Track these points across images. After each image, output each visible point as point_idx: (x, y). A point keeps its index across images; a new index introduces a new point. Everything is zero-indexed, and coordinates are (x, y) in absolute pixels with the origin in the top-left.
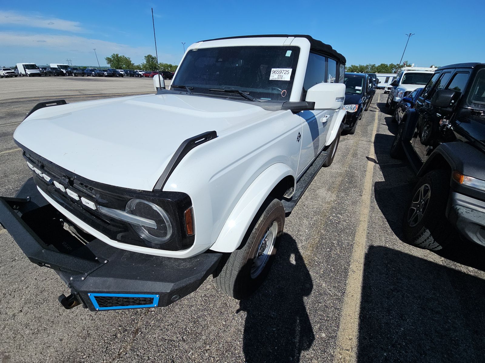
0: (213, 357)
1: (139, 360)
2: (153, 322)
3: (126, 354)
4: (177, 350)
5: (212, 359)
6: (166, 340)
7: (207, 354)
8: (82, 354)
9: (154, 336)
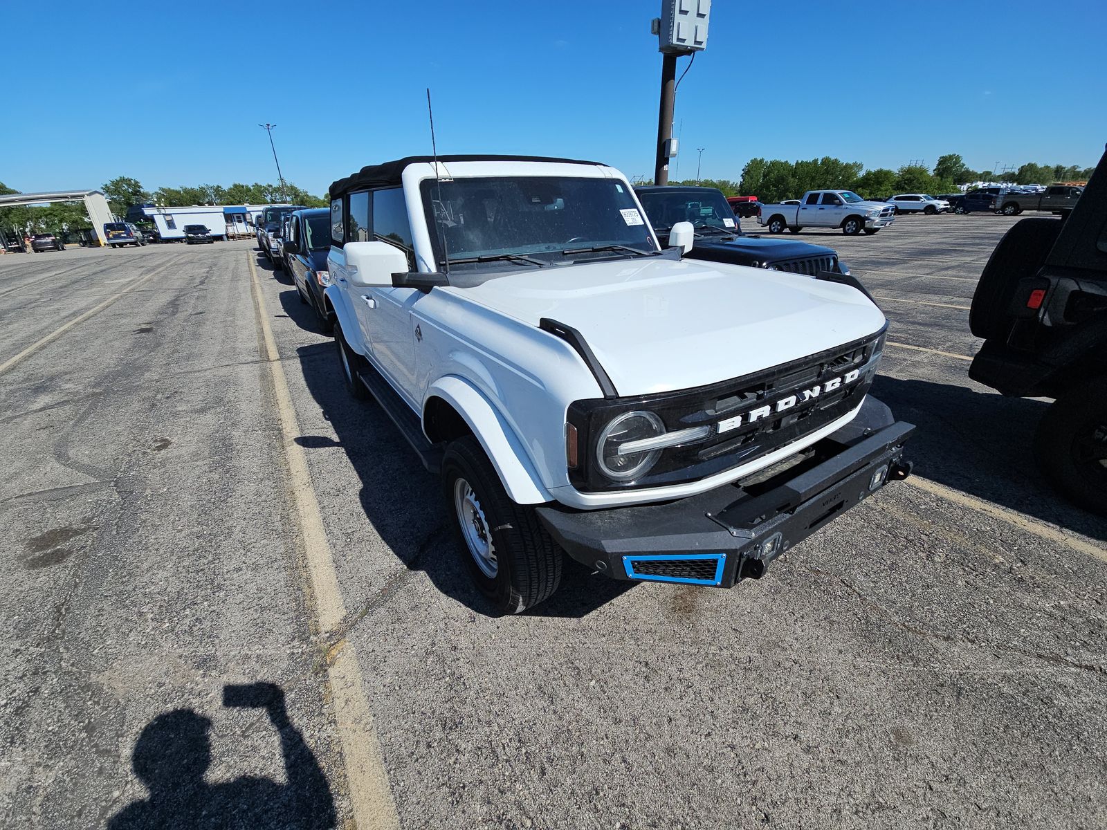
2: (801, 557)
4: (835, 538)
6: (824, 546)
9: (820, 556)
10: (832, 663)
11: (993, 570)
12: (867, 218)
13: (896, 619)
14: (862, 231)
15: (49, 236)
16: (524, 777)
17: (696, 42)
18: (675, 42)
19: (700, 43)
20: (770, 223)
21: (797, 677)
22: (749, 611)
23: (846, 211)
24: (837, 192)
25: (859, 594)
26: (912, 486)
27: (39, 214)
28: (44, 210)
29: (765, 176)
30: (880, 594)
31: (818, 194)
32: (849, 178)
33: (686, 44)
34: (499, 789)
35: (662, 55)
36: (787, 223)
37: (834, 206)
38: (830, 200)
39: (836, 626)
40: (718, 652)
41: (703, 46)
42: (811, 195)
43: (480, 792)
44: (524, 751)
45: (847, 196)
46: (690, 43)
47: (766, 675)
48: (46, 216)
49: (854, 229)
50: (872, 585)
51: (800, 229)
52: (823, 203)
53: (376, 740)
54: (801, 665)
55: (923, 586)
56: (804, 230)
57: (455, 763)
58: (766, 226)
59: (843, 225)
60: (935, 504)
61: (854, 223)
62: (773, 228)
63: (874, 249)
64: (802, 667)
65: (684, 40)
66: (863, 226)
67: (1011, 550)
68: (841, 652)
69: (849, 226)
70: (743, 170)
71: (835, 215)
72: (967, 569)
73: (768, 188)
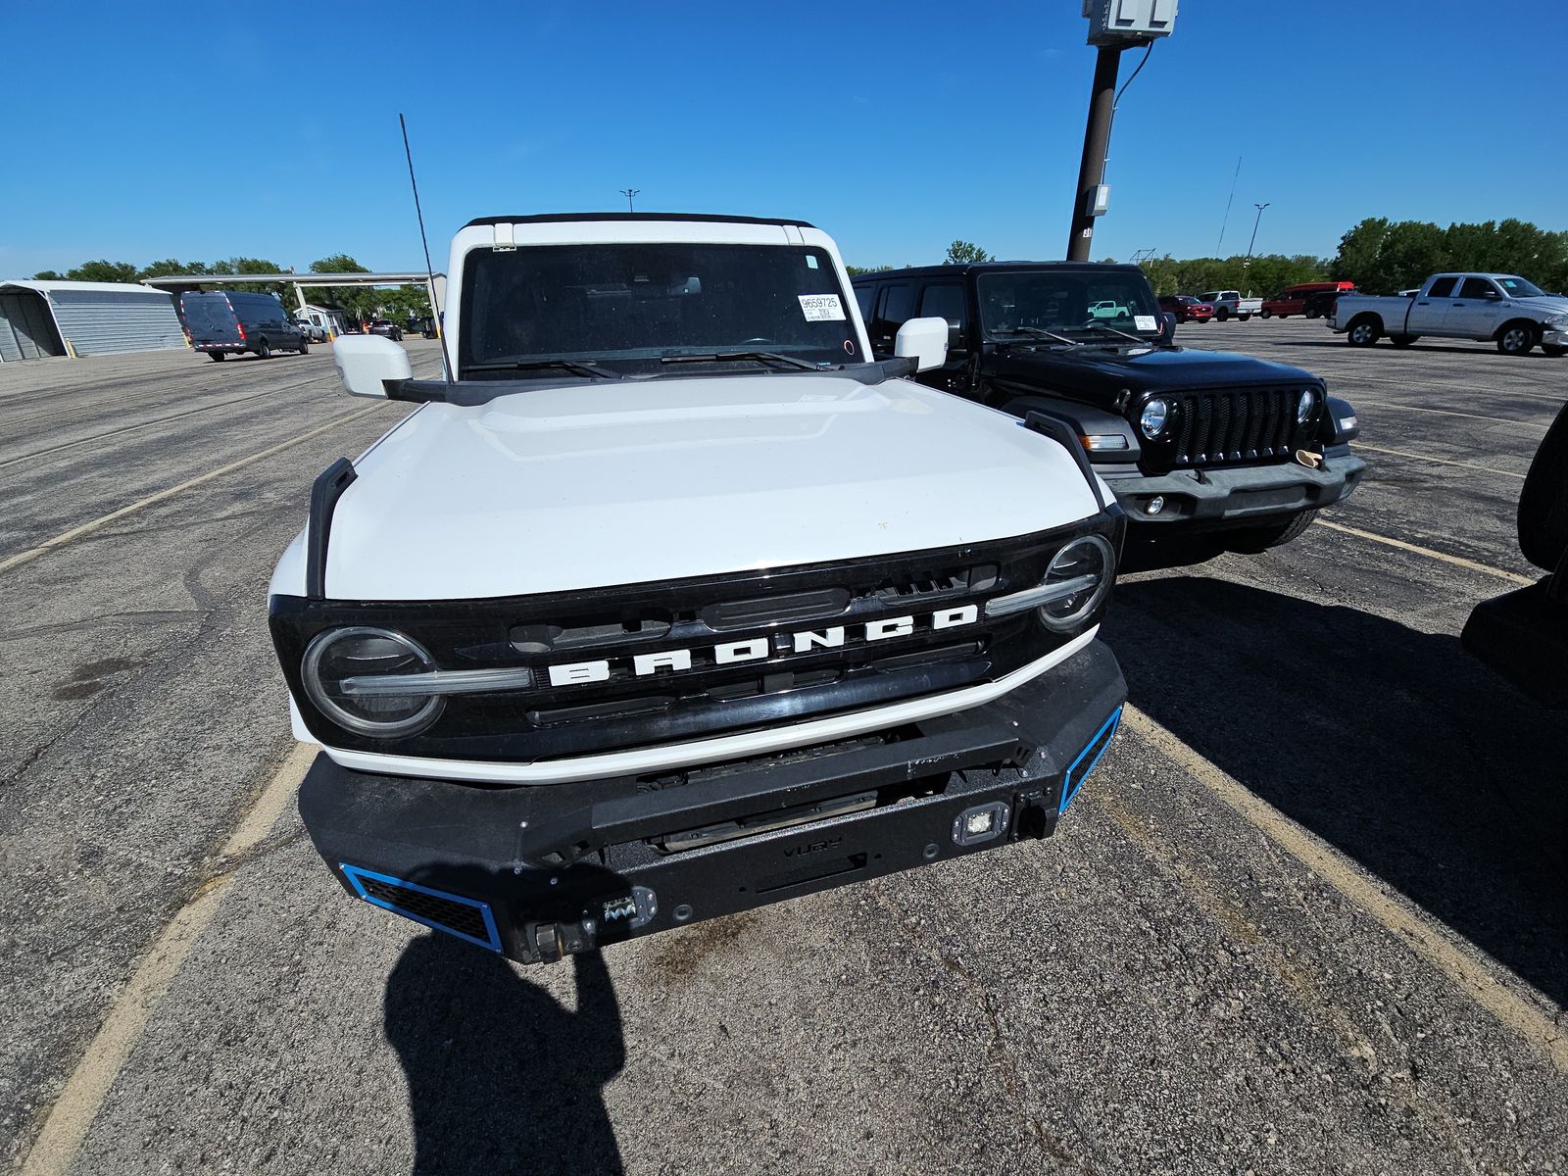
0: (1081, 868)
1: (1021, 977)
2: (948, 929)
3: (994, 996)
4: (1037, 911)
5: (1083, 870)
6: (1005, 921)
7: (1071, 874)
8: (941, 1088)
9: (983, 937)
10: (833, 1152)
11: (1330, 1072)
12: (1548, 327)
13: (1032, 1108)
14: (1537, 349)
15: (387, 323)
16: (242, 1153)
17: (1153, 23)
18: (1112, 25)
19: (1163, 24)
20: (1351, 327)
21: (750, 1155)
22: (774, 1001)
23: (1505, 311)
24: (1493, 277)
25: (998, 1033)
26: (1277, 846)
27: (389, 298)
28: (392, 293)
29: (1385, 248)
30: (1039, 1048)
31: (1457, 279)
32: (1551, 257)
33: (1133, 27)
34: (203, 1155)
35: (1094, 51)
36: (1387, 327)
37: (1485, 301)
38: (1477, 290)
39: (902, 1080)
40: (664, 1059)
41: (1167, 28)
42: (1440, 281)
43: (180, 1147)
44: (276, 1114)
45: (1511, 284)
46: (1141, 25)
47: (704, 1130)
48: (394, 300)
49: (1520, 344)
50: (1038, 1022)
51: (1415, 338)
52: (1462, 295)
53: (143, 1023)
54: (776, 1135)
55: (1143, 1057)
56: (1421, 342)
57: (191, 1094)
58: (1343, 332)
59: (1499, 335)
60: (1301, 895)
61: (1521, 334)
62: (1355, 336)
63: (1544, 383)
64: (775, 1140)
65: (1129, 22)
66: (1538, 340)
67: (1406, 1037)
68: (868, 1135)
69: (1510, 337)
70: (1343, 238)
71: (1484, 317)
72: (1269, 1050)
73: (1389, 269)
